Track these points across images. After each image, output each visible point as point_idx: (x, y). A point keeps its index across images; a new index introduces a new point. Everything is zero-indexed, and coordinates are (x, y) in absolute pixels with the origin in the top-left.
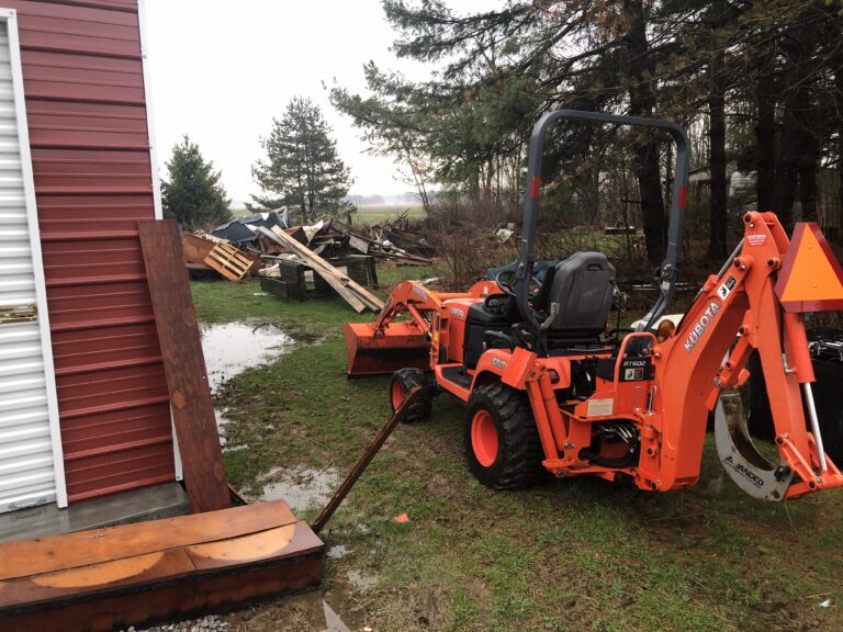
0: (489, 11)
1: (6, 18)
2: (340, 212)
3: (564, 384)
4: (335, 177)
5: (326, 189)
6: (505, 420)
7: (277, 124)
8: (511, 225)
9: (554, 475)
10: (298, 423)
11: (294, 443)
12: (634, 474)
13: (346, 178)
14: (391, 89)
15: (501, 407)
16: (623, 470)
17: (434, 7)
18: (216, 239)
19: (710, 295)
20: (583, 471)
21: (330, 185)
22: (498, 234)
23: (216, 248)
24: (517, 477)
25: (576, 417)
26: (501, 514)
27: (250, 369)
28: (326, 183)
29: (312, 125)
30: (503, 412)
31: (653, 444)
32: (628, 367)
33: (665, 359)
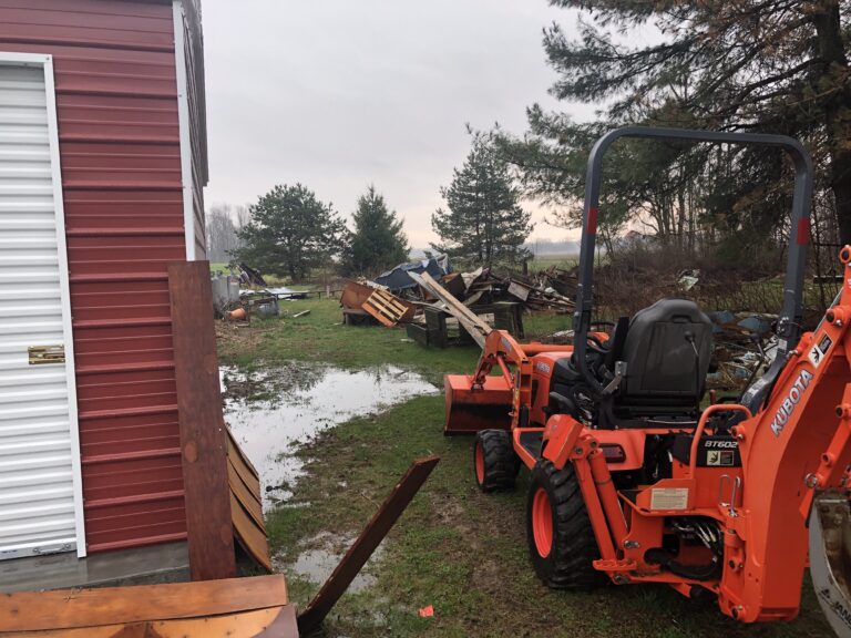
0: (660, 44)
1: (42, 64)
2: (517, 259)
3: (632, 463)
4: (513, 224)
5: (505, 236)
6: (560, 504)
7: (458, 173)
8: (696, 272)
9: (610, 578)
10: (371, 482)
11: (355, 505)
12: (717, 591)
13: (524, 226)
14: (554, 132)
15: (558, 486)
16: (705, 584)
17: (597, 44)
18: (375, 285)
19: (801, 359)
20: (647, 579)
21: (507, 233)
22: (681, 281)
23: (374, 294)
24: (574, 576)
25: (638, 508)
26: (545, 621)
27: (356, 418)
28: (504, 231)
29: (491, 174)
30: (559, 493)
31: (737, 555)
32: (712, 448)
33: (749, 441)
